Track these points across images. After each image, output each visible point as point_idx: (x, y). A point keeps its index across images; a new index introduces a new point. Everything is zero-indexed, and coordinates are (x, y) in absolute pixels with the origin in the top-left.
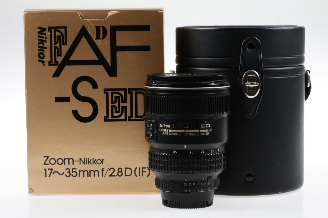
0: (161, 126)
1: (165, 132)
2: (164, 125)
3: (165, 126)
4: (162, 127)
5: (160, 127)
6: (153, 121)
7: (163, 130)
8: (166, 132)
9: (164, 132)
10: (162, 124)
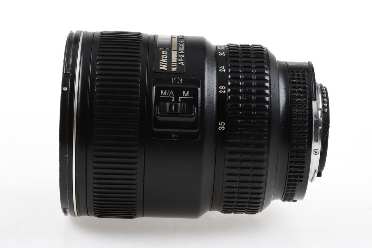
0: (163, 67)
1: (177, 60)
2: (162, 62)
3: (165, 59)
4: (166, 66)
5: (166, 69)
6: (155, 87)
7: (172, 63)
8: (178, 58)
9: (178, 62)
10: (161, 65)
